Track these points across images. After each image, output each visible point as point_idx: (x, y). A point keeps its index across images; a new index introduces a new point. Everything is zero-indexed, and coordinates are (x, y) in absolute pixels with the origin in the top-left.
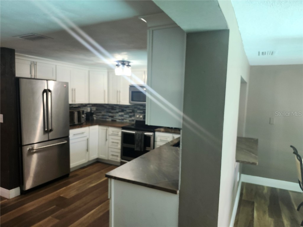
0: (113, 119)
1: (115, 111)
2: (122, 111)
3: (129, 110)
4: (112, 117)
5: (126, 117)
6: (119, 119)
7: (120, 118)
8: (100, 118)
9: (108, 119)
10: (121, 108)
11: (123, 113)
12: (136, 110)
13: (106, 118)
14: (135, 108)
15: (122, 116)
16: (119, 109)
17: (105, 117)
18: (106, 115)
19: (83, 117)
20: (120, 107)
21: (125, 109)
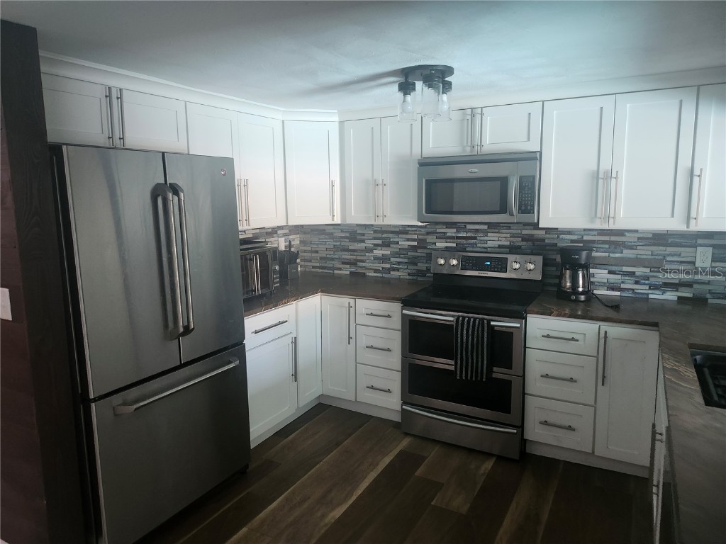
0: (353, 269)
1: (362, 245)
2: (386, 244)
3: (408, 240)
4: (353, 263)
5: (399, 263)
6: (376, 271)
7: (379, 266)
8: (314, 267)
9: (340, 269)
10: (380, 235)
11: (387, 252)
12: (430, 239)
13: (334, 269)
14: (428, 233)
15: (384, 259)
16: (375, 239)
17: (329, 264)
18: (333, 259)
19: (275, 271)
20: (375, 232)
21: (394, 238)
